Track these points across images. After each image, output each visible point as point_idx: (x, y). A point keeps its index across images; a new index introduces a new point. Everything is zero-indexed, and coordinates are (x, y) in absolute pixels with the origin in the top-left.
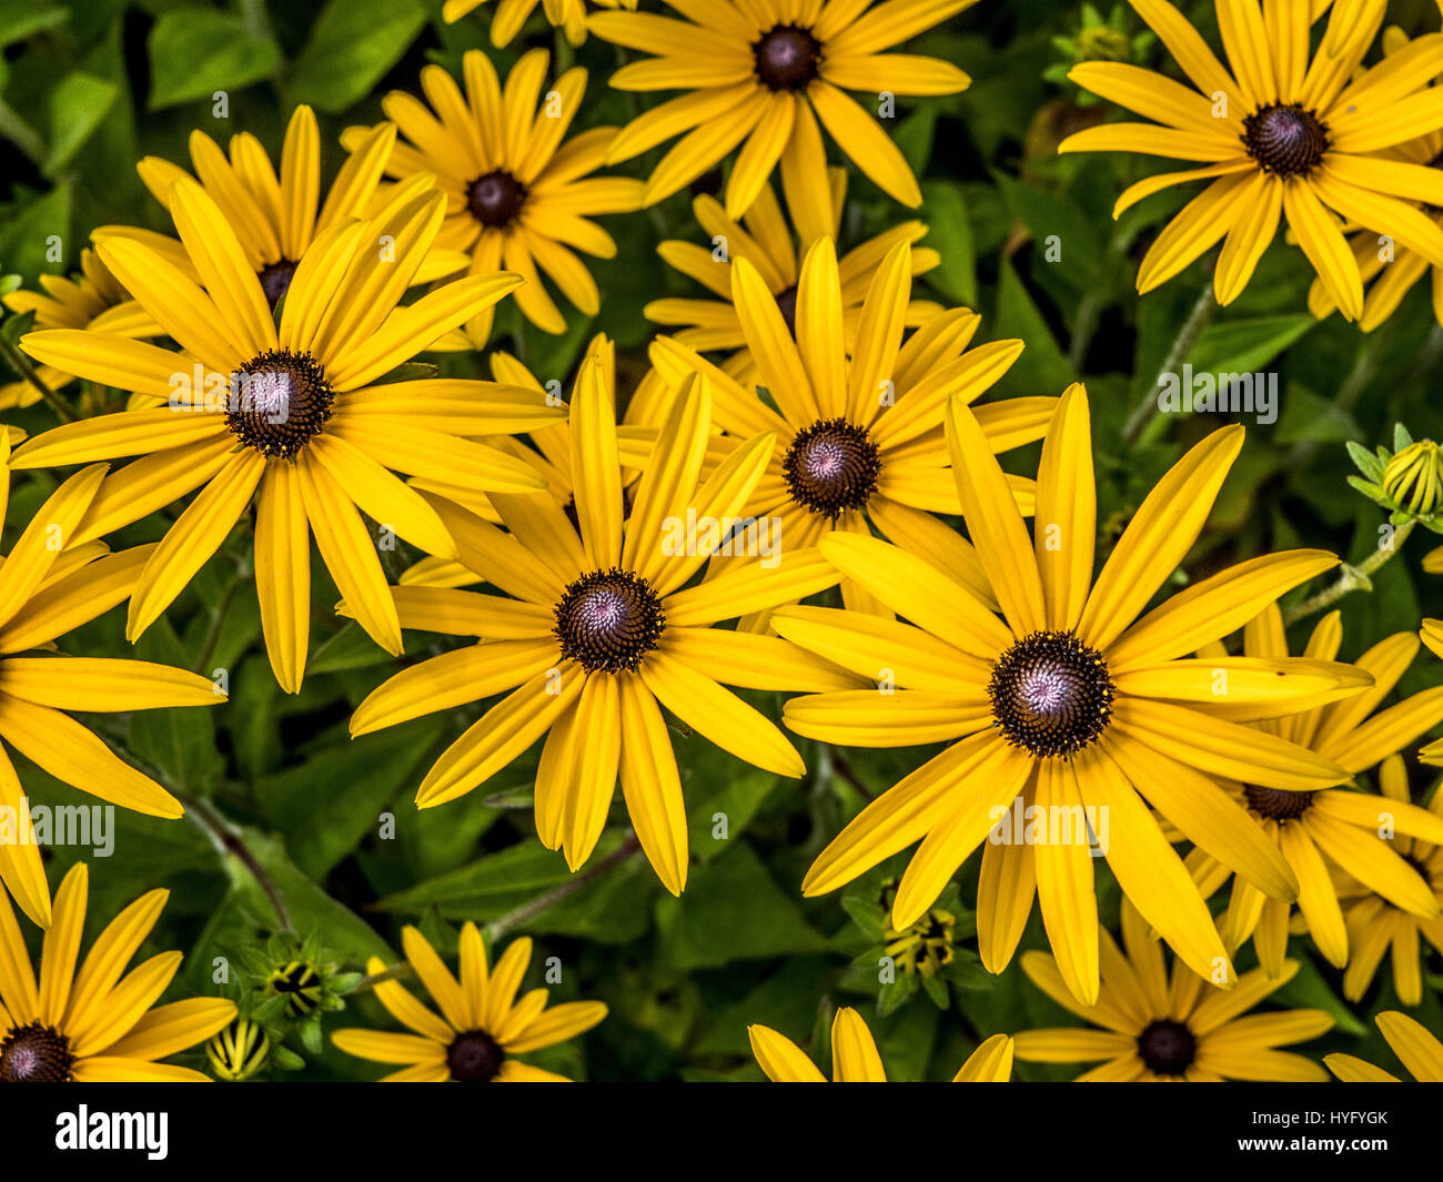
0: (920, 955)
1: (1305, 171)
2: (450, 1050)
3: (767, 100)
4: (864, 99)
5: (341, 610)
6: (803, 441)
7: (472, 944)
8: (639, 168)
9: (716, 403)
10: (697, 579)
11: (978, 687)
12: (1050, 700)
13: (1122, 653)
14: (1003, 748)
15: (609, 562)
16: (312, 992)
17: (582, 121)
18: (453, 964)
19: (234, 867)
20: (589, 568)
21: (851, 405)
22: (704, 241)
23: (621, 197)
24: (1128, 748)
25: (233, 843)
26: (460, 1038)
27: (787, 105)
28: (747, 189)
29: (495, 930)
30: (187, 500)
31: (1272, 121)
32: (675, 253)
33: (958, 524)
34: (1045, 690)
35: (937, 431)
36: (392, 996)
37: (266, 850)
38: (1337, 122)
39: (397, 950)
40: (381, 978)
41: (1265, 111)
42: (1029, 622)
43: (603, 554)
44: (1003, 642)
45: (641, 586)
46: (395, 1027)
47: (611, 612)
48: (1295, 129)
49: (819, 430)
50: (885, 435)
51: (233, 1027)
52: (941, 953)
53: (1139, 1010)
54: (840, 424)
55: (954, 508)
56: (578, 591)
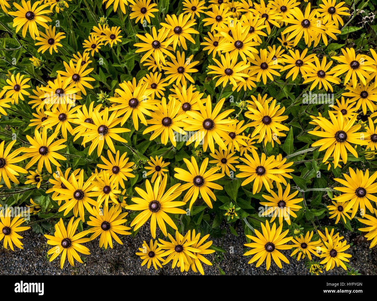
0: (199, 155)
1: (231, 75)
2: (156, 168)
3: (179, 74)
4: (188, 73)
5: (141, 122)
6: (183, 105)
7: (157, 157)
8: (167, 82)
9: (176, 102)
10: (175, 117)
11: (201, 124)
12: (208, 125)
13: (215, 120)
14: (204, 130)
15: (166, 116)
16: (142, 162)
17: (162, 78)
18: (155, 160)
19: (134, 153)
20: (164, 117)
21: (188, 101)
22: (174, 88)
23: (166, 85)
24: (216, 129)
25: (133, 151)
26: (156, 167)
27: (181, 75)
28: (178, 83)
29: (159, 157)
30: (125, 114)
31: (227, 70)
32: (171, 90)
33: (199, 111)
34: (208, 124)
35: (196, 102)
36: (149, 163)
37: (137, 151)
38: (233, 70)
39: (150, 159)
40: (148, 161)
41: (226, 69)
42: (206, 118)
43: (166, 115)
44: (203, 120)
45: (170, 118)
46: (150, 166)
47: (167, 121)
48: (229, 71)
49: (185, 103)
50: (191, 103)
51: (134, 165)
52: (201, 154)
53: (221, 157)
54: (187, 103)
55: (199, 110)
56: (164, 119)
